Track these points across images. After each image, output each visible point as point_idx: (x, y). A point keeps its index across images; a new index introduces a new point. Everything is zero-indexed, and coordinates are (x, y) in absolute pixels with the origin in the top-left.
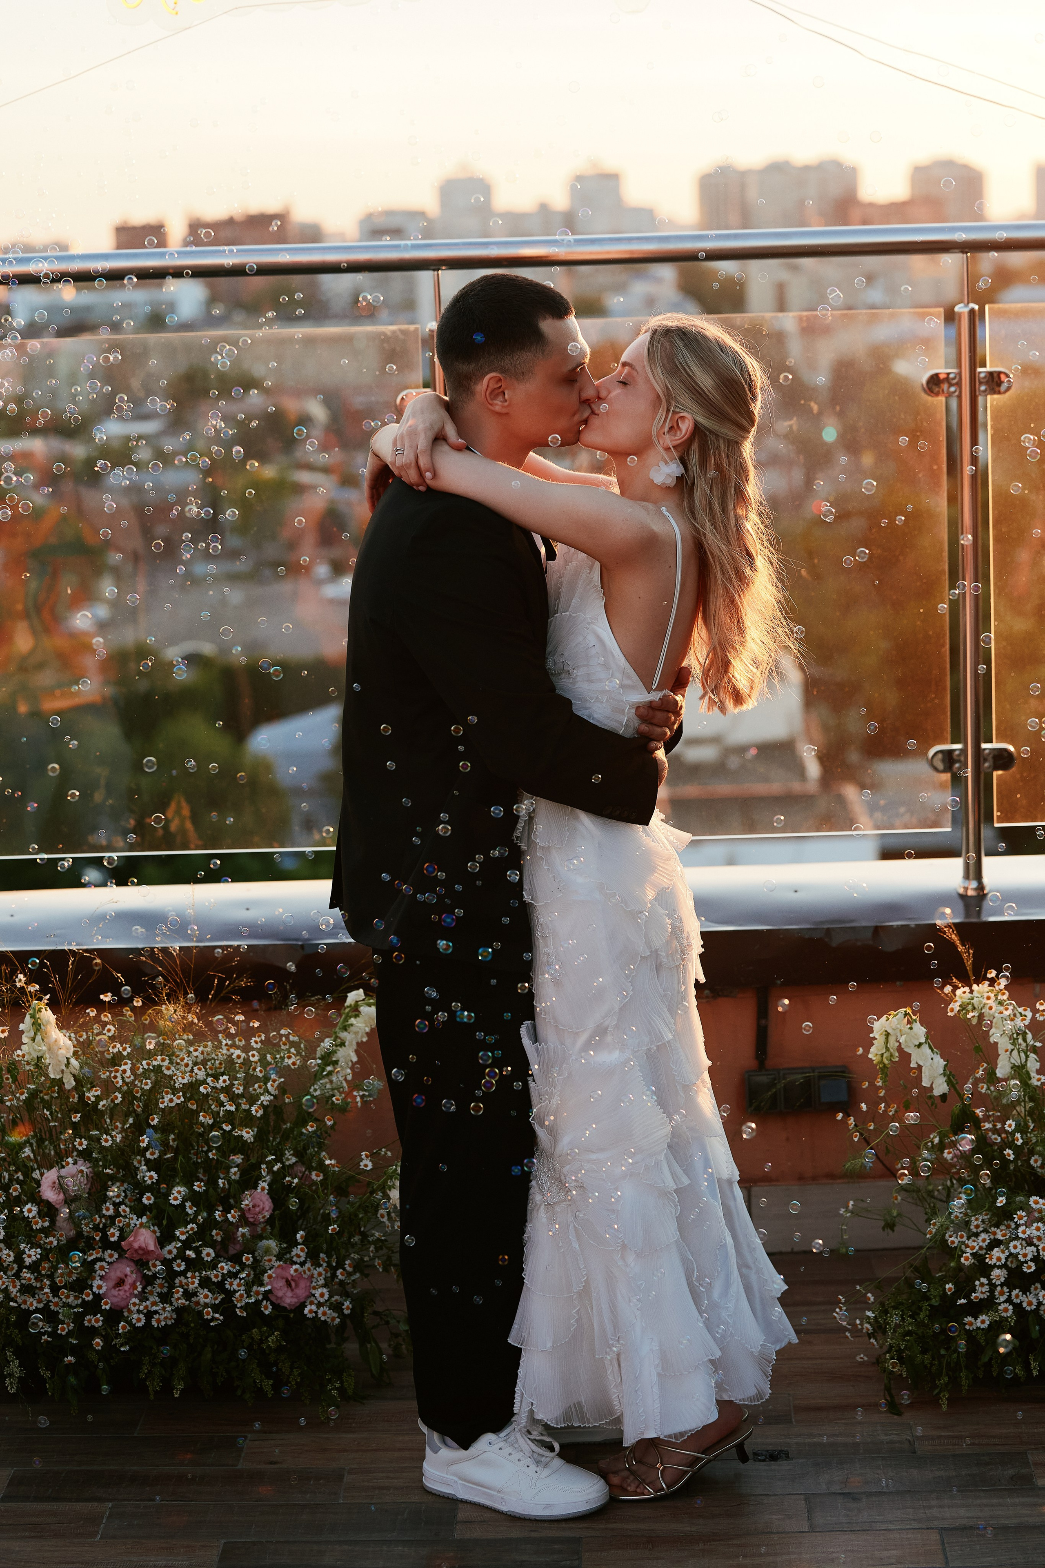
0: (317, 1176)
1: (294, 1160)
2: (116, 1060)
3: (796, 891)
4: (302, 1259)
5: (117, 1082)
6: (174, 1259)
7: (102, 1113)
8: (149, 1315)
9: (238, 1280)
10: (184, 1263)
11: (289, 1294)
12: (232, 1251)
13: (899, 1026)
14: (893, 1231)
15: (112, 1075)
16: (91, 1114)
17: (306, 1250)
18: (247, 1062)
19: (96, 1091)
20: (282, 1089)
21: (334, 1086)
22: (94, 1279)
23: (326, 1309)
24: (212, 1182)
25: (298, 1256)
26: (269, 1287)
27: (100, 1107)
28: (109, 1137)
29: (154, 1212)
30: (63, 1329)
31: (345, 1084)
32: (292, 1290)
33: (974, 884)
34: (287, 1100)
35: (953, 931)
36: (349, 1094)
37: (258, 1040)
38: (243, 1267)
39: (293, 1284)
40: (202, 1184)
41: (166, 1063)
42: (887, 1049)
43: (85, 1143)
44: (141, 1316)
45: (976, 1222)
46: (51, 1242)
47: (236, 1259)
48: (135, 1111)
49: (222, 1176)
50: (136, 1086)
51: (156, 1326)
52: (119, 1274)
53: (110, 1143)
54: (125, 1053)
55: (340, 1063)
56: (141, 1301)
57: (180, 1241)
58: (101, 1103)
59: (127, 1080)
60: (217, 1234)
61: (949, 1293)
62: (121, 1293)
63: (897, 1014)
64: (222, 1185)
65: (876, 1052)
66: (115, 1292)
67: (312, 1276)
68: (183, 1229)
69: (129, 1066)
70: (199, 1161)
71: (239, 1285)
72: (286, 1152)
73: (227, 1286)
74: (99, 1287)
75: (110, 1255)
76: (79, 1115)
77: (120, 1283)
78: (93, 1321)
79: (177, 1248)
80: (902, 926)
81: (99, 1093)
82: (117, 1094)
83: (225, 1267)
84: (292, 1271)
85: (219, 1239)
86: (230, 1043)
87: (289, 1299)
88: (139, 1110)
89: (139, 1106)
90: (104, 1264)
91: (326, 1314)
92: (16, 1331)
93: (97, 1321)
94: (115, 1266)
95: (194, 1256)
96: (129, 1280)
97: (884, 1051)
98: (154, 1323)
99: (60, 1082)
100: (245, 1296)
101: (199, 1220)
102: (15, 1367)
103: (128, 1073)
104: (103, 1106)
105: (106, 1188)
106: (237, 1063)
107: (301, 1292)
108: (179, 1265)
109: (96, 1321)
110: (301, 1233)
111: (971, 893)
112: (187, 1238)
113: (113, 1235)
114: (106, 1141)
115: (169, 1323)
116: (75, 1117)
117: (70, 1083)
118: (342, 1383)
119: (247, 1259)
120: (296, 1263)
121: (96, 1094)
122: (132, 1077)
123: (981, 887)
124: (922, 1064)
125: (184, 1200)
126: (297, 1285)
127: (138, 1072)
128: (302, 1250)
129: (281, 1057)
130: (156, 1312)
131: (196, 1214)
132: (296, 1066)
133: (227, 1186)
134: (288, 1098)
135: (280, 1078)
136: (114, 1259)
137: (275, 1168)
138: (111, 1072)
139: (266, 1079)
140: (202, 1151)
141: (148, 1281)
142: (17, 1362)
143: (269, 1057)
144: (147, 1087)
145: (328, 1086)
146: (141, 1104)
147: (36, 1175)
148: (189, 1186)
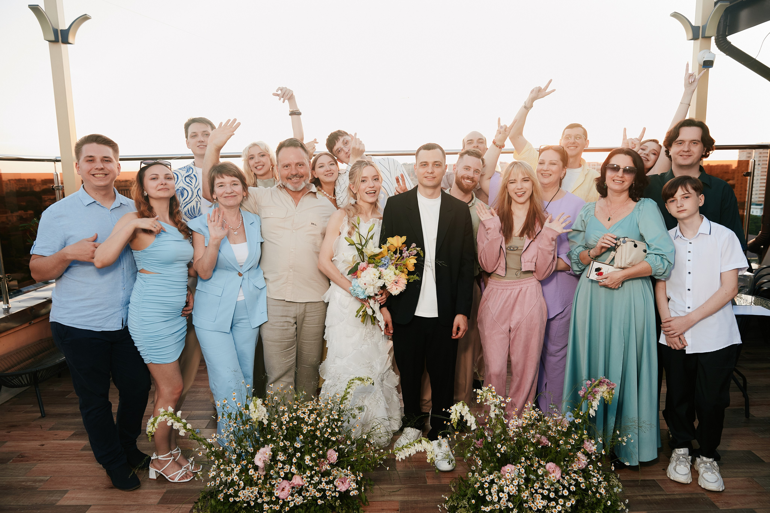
8: (295, 501)
11: (344, 487)
22: (274, 489)
24: (317, 452)
29: (297, 464)
32: (344, 485)
39: (344, 483)
40: (314, 454)
44: (292, 502)
51: (297, 505)
52: (283, 487)
53: (283, 444)
56: (292, 497)
62: (284, 494)
64: (321, 453)
66: (282, 493)
67: (351, 479)
68: (308, 471)
69: (287, 415)
74: (277, 494)
75: (280, 480)
77: (283, 489)
79: (308, 480)
82: (284, 426)
85: (318, 470)
87: (343, 489)
90: (278, 484)
93: (277, 508)
94: (282, 484)
95: (314, 482)
96: (287, 489)
99: (262, 423)
103: (288, 418)
107: (347, 486)
113: (282, 475)
116: (269, 437)
117: (266, 422)
119: (331, 478)
138: (280, 417)
148: (311, 455)
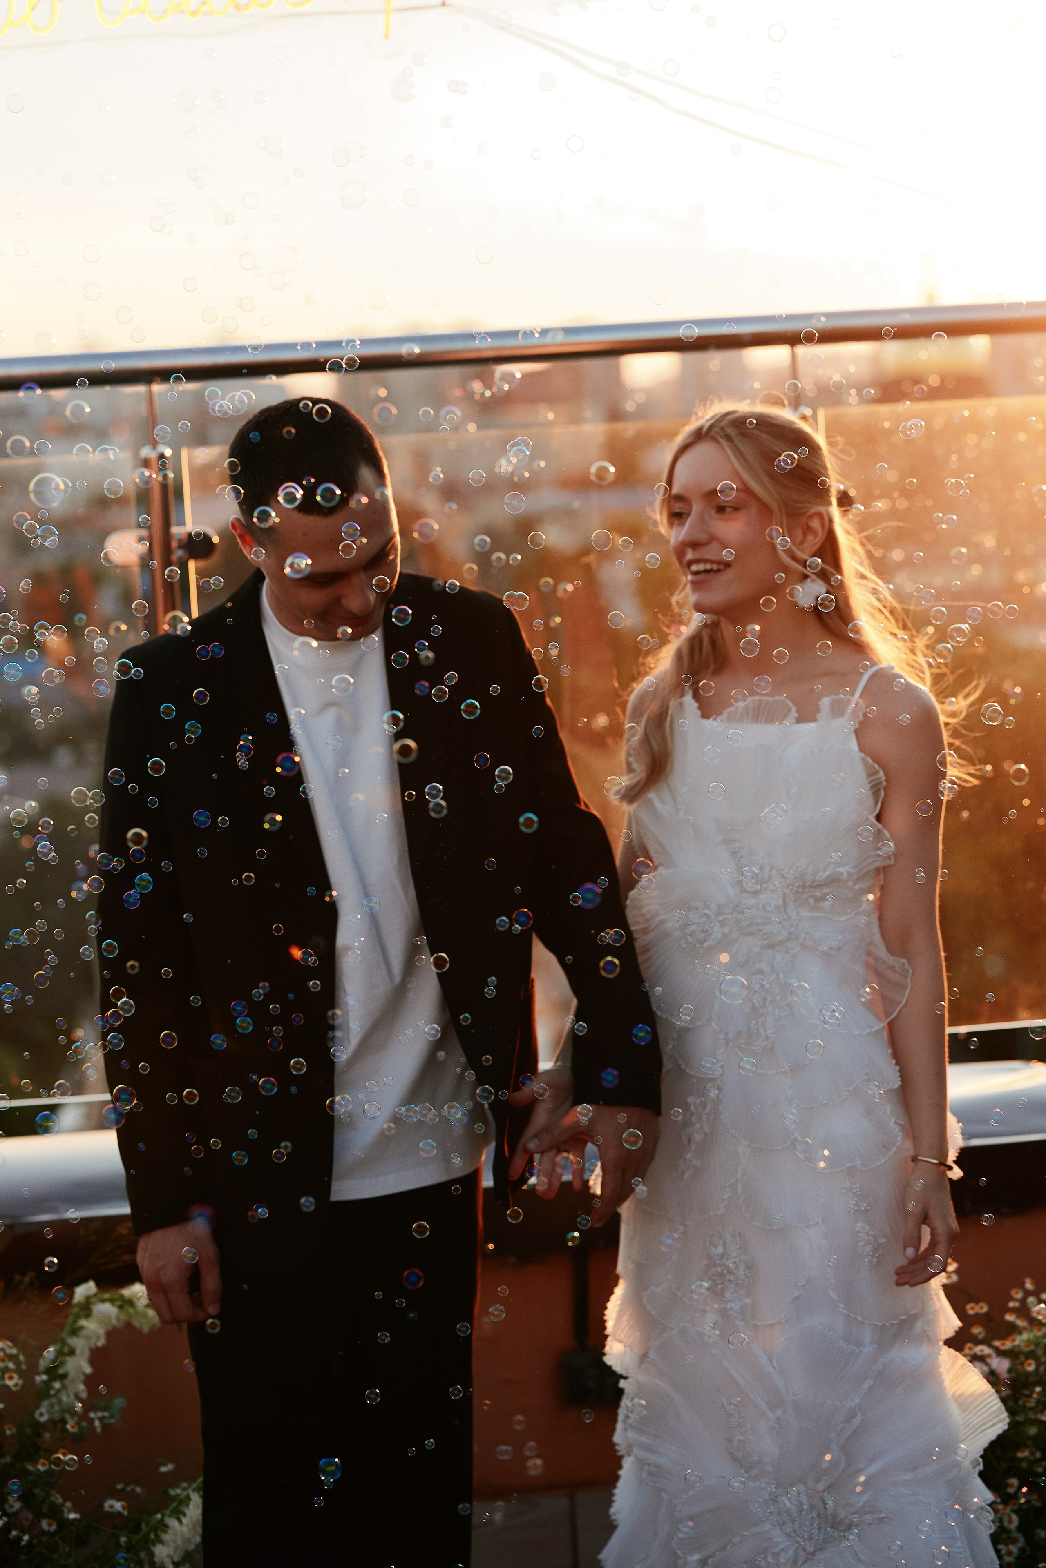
0: (49, 1524)
1: (18, 1506)
21: (65, 1407)
34: (9, 1432)
36: (85, 1417)
55: (70, 1377)
134: (10, 1429)
145: (57, 1408)
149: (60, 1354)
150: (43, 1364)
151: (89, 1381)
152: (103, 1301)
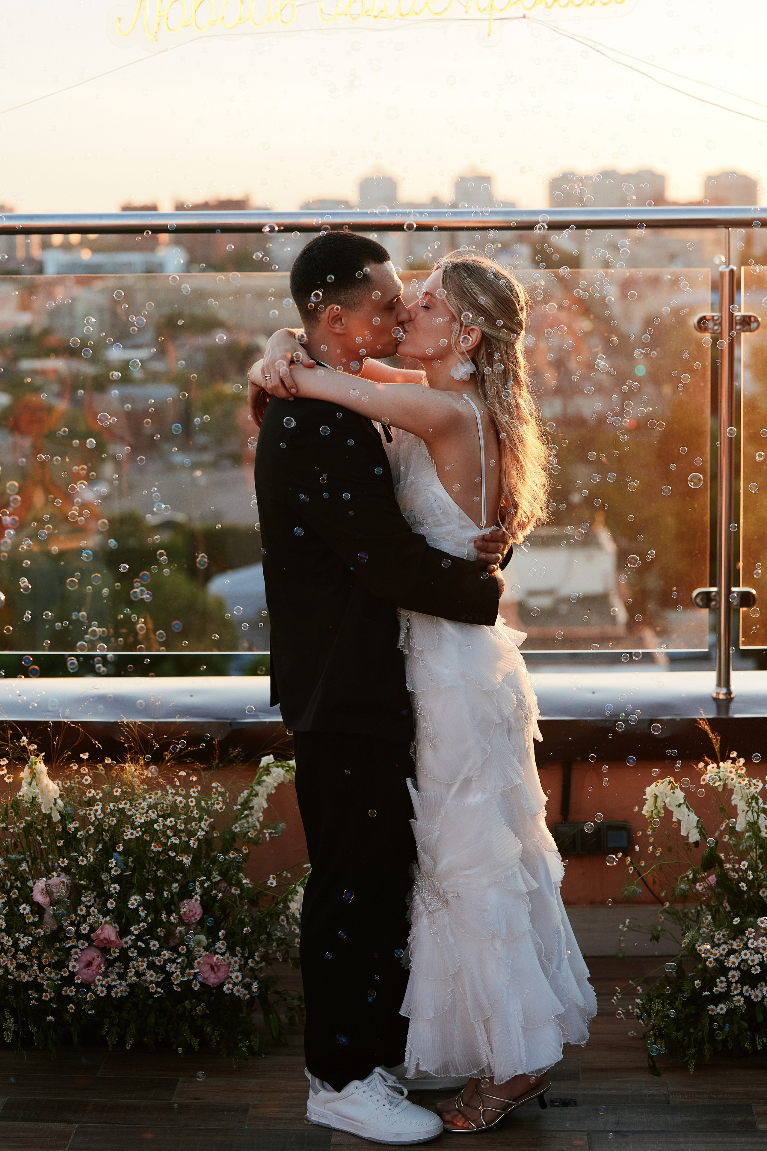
0: (236, 890)
1: (219, 878)
2: (91, 802)
3: (593, 693)
4: (223, 951)
5: (91, 818)
6: (129, 948)
7: (79, 841)
8: (110, 988)
9: (175, 964)
10: (136, 951)
11: (213, 976)
12: (172, 944)
13: (664, 791)
14: (658, 942)
15: (87, 813)
16: (71, 840)
17: (226, 944)
18: (187, 806)
19: (76, 824)
20: (212, 826)
21: (250, 825)
22: (70, 961)
23: (239, 987)
24: (159, 893)
25: (220, 948)
26: (198, 970)
27: (78, 836)
28: (84, 858)
29: (116, 913)
30: (46, 996)
31: (257, 824)
32: (215, 973)
33: (724, 690)
34: (215, 835)
35: (706, 723)
36: (260, 832)
37: (196, 790)
38: (180, 955)
39: (216, 968)
40: (152, 894)
41: (128, 806)
42: (656, 807)
43: (66, 861)
44: (104, 989)
45: (718, 936)
46: (40, 933)
47: (174, 949)
48: (103, 839)
49: (166, 889)
50: (105, 821)
51: (114, 997)
52: (89, 958)
53: (85, 862)
54: (98, 797)
55: (255, 809)
56: (104, 978)
57: (134, 935)
58: (79, 833)
59: (99, 817)
60: (161, 931)
61: (697, 987)
62: (90, 972)
63: (663, 782)
64: (166, 896)
65: (647, 809)
66: (85, 971)
67: (230, 963)
68: (137, 927)
69: (100, 806)
70: (150, 877)
71: (176, 968)
72: (214, 872)
73: (167, 969)
74: (74, 967)
75: (83, 944)
76: (62, 841)
77: (89, 964)
78: (68, 992)
79: (132, 940)
80: (671, 719)
81: (77, 825)
82: (90, 827)
83: (166, 954)
84: (215, 960)
85: (162, 934)
86: (174, 792)
87: (212, 980)
88: (107, 839)
89: (106, 836)
90: (77, 950)
91: (239, 991)
92: (13, 997)
93: (71, 991)
94: (86, 952)
95: (144, 946)
96: (96, 963)
97: (654, 808)
98: (113, 994)
99: (49, 817)
100: (180, 976)
101: (149, 920)
102: (10, 1023)
103: (99, 812)
104: (81, 835)
105: (81, 895)
106: (179, 807)
107: (221, 974)
108: (133, 953)
109: (69, 991)
110: (223, 931)
111: (722, 697)
112: (139, 933)
113: (85, 929)
114: (83, 861)
115: (124, 994)
116: (59, 843)
117: (56, 817)
118: (250, 1042)
119: (183, 949)
120: (218, 953)
121: (76, 826)
122: (102, 815)
123: (729, 693)
124: (681, 819)
125: (139, 906)
126: (218, 970)
127: (107, 812)
128: (223, 944)
129: (212, 803)
130: (115, 986)
131: (147, 915)
132: (222, 810)
133: (170, 897)
134: (216, 833)
135: (211, 818)
136: (85, 947)
137: (206, 885)
138: (86, 810)
139: (200, 819)
140: (152, 870)
141: (110, 964)
142: (12, 1020)
143: (203, 803)
144: (113, 824)
145: (246, 825)
146: (108, 835)
147: (30, 883)
148: (143, 895)
149: (250, 795)
150: (240, 800)
151: (265, 812)
152: (278, 767)
